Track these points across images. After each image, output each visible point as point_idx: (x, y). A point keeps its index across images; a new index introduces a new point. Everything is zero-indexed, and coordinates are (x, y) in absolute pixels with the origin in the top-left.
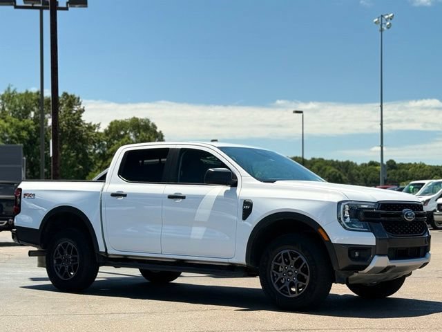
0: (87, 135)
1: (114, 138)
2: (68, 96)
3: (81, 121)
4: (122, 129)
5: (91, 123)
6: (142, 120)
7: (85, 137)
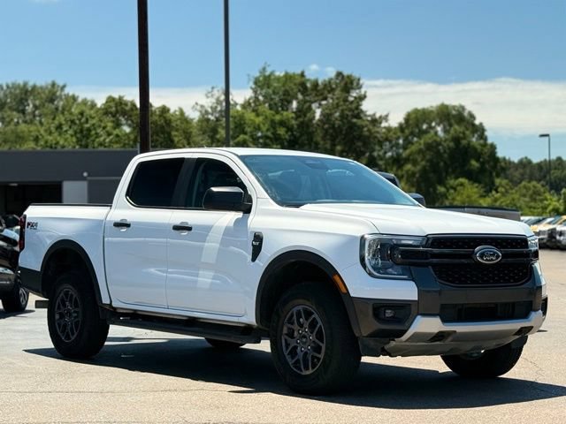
0: (369, 130)
1: (412, 134)
2: (343, 76)
3: (362, 111)
4: (424, 122)
5: (374, 115)
6: (454, 107)
7: (367, 133)
